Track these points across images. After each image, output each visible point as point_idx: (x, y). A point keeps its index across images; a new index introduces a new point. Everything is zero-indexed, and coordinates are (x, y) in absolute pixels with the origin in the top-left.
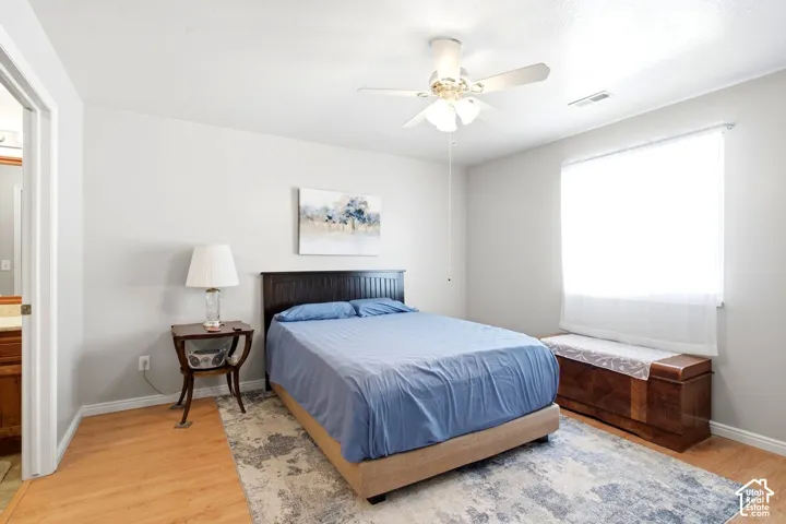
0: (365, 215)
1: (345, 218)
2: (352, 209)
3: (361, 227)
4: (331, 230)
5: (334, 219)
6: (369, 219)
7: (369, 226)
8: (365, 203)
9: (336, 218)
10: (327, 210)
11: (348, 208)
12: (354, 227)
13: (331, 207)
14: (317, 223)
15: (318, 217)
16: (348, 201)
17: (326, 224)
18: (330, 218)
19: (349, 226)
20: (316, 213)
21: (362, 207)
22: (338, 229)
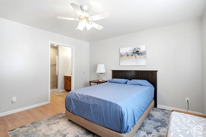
0: (139, 52)
1: (133, 54)
2: (135, 51)
3: (138, 56)
4: (128, 59)
5: (129, 55)
6: (141, 53)
7: (141, 56)
8: (139, 48)
9: (130, 55)
10: (127, 53)
11: (133, 51)
12: (135, 57)
13: (128, 51)
14: (124, 57)
15: (125, 55)
16: (134, 49)
17: (127, 57)
18: (128, 55)
19: (134, 56)
20: (124, 54)
21: (138, 50)
22: (130, 58)
